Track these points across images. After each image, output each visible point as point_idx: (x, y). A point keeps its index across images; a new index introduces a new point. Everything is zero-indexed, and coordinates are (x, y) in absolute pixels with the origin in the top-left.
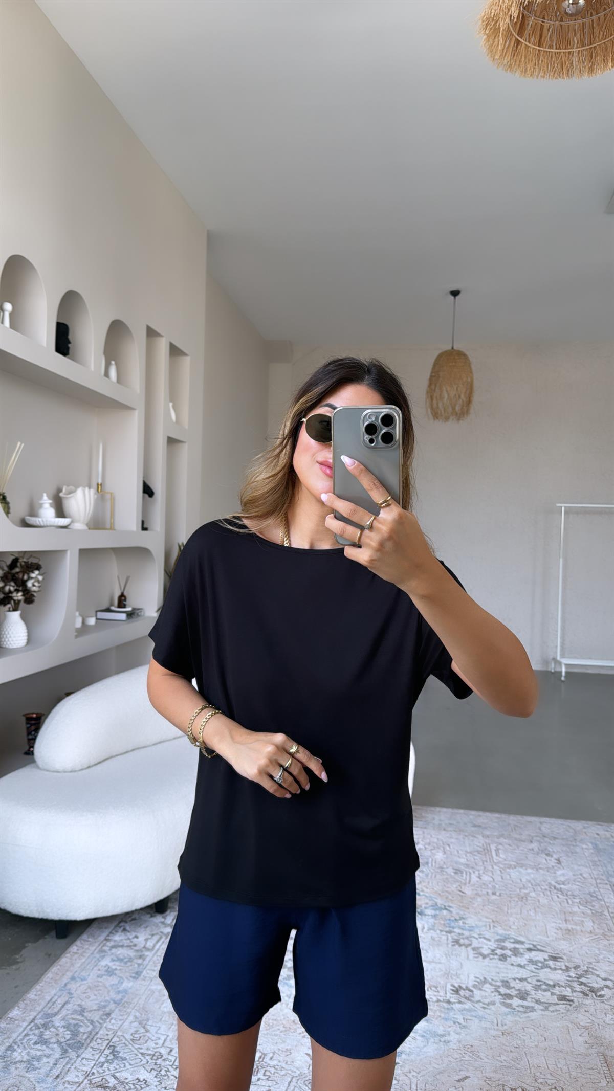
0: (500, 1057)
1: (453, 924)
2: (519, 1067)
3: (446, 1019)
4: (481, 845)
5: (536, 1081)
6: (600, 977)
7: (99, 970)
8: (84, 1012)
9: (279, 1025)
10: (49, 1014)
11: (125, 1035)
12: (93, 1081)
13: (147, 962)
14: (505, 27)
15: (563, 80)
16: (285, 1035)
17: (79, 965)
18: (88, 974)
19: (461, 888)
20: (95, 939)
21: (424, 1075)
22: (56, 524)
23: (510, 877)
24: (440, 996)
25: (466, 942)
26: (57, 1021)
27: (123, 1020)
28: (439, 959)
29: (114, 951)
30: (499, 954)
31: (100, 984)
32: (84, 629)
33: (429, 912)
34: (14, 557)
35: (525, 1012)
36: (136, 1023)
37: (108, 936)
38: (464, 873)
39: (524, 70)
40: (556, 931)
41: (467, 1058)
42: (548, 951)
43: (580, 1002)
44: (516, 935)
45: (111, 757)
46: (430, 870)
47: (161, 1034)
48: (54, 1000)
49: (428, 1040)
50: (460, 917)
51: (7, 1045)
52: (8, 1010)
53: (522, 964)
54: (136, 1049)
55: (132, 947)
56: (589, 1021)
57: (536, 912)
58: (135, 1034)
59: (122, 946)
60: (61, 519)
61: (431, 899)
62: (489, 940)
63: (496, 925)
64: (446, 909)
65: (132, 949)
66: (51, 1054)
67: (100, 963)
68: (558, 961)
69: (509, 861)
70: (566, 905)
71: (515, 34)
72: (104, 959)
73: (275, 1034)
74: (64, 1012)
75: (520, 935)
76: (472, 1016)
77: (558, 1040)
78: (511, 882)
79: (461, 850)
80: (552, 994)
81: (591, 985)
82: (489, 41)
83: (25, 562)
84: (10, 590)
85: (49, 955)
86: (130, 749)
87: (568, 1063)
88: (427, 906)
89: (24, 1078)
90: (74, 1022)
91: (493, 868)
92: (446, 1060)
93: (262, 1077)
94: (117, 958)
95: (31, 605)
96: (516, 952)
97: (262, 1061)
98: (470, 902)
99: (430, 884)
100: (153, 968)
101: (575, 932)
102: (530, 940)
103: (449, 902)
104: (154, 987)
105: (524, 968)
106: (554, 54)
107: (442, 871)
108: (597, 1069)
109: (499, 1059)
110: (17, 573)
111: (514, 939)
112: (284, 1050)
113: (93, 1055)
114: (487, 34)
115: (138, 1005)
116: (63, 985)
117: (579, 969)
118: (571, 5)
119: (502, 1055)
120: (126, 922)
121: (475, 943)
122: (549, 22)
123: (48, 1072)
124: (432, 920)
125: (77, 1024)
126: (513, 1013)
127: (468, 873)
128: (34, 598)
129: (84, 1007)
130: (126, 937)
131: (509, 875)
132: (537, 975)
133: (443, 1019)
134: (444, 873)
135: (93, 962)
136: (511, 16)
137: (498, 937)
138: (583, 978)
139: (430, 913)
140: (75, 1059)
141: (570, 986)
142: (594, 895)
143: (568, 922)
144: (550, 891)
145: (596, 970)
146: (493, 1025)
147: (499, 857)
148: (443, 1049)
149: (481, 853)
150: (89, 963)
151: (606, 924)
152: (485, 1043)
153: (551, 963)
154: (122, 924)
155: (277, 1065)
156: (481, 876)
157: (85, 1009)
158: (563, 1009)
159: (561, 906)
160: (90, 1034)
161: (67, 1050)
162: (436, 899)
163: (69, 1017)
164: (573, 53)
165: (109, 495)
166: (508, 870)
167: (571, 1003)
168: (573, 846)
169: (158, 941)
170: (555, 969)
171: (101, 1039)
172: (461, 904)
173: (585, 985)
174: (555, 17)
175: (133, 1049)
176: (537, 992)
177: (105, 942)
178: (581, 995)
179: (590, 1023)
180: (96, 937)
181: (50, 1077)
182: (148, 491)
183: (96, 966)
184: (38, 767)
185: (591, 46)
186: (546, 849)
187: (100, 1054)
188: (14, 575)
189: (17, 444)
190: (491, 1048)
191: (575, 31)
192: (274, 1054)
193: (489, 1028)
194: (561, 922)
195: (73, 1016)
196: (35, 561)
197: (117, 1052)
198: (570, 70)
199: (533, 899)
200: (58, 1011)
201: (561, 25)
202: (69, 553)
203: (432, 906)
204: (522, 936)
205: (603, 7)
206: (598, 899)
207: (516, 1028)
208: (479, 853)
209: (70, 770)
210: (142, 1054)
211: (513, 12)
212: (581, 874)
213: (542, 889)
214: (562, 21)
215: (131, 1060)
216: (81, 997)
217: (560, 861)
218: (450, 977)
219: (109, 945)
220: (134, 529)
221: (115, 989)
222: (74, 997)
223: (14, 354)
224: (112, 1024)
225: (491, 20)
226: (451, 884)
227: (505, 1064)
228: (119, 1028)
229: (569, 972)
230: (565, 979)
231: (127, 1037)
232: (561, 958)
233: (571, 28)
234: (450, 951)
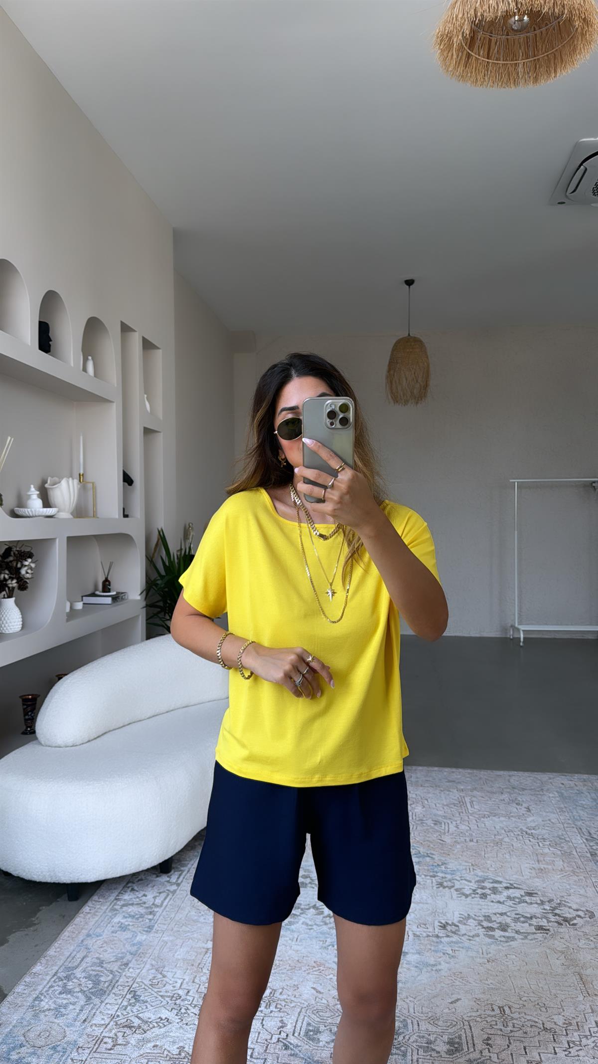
1: (436, 869)
2: (505, 988)
3: (436, 951)
4: (456, 798)
5: (521, 999)
6: (572, 909)
7: (113, 926)
8: (102, 963)
9: (285, 965)
10: (70, 967)
11: (144, 981)
12: (119, 1023)
13: (158, 917)
14: (458, 42)
15: (510, 89)
16: (291, 973)
17: (93, 923)
18: (102, 930)
19: (441, 837)
20: (106, 899)
21: (420, 1000)
22: (44, 514)
23: (485, 825)
24: (429, 932)
25: (450, 884)
26: (78, 973)
27: (140, 968)
28: (426, 900)
29: (125, 908)
30: (480, 893)
32: (72, 614)
34: (7, 547)
35: (507, 942)
36: (152, 971)
37: (118, 896)
38: (443, 823)
39: (474, 81)
40: (530, 871)
41: (457, 983)
42: (524, 888)
43: (556, 931)
44: (494, 876)
45: (109, 731)
47: (178, 978)
48: (73, 955)
49: (421, 970)
50: (442, 863)
51: (35, 996)
52: (31, 967)
53: (502, 901)
54: (155, 992)
55: (142, 905)
56: (565, 946)
57: (510, 854)
58: (153, 979)
59: (132, 904)
60: (48, 509)
62: (470, 882)
63: (475, 868)
64: (429, 856)
65: (142, 906)
66: (76, 1002)
67: (112, 921)
68: (533, 896)
69: (483, 811)
70: (538, 847)
71: (466, 48)
72: (117, 916)
73: (282, 973)
74: (84, 965)
75: (497, 876)
76: (459, 947)
78: (486, 830)
79: (439, 804)
80: (530, 925)
81: (564, 915)
82: (443, 55)
83: (18, 551)
84: (4, 577)
85: (64, 916)
86: (126, 723)
87: (548, 982)
89: (54, 1024)
90: (94, 973)
91: (469, 818)
92: (439, 986)
93: (274, 1009)
94: (129, 915)
95: (25, 591)
96: (494, 891)
97: (273, 996)
98: (451, 849)
100: (164, 922)
101: (547, 870)
102: (507, 880)
103: (430, 850)
104: (166, 939)
105: (504, 904)
106: (501, 65)
107: (422, 823)
108: (574, 986)
109: (487, 982)
110: (11, 562)
111: (492, 879)
112: (292, 985)
113: (116, 1000)
114: (441, 49)
115: (153, 954)
116: (80, 942)
117: (552, 903)
118: (516, 22)
119: (488, 979)
120: (133, 883)
121: (458, 885)
122: (496, 36)
123: (76, 1017)
125: (97, 974)
126: (496, 943)
127: (446, 824)
128: (28, 585)
129: (102, 959)
130: (136, 896)
131: (485, 824)
132: (516, 909)
133: (433, 951)
134: (424, 824)
135: (106, 920)
136: (463, 33)
137: (478, 879)
138: (557, 910)
140: (99, 1005)
141: (546, 918)
142: (563, 838)
143: (540, 863)
144: (522, 836)
145: (568, 902)
146: (479, 954)
147: (474, 808)
148: (435, 976)
149: (457, 805)
150: (102, 921)
151: (575, 862)
152: (473, 970)
153: (527, 898)
154: (130, 885)
155: (287, 999)
156: (458, 826)
157: (103, 961)
158: (541, 937)
159: (533, 849)
160: (111, 982)
161: (90, 997)
162: (418, 847)
163: (90, 969)
164: (519, 65)
165: (92, 484)
166: (482, 819)
167: (547, 932)
168: (541, 795)
169: (165, 899)
170: (531, 903)
171: (121, 986)
172: (442, 852)
173: (559, 915)
174: (501, 31)
175: (153, 993)
176: (516, 924)
177: (115, 901)
178: (556, 924)
179: (566, 948)
180: (106, 897)
181: (78, 1021)
182: (128, 480)
183: (109, 923)
184: (40, 744)
185: (535, 58)
186: (516, 799)
187: (122, 999)
188: (7, 563)
189: (7, 439)
190: (478, 974)
191: (520, 43)
193: (476, 957)
194: (534, 862)
195: (92, 968)
196: (27, 549)
197: (138, 996)
198: (516, 80)
199: (507, 844)
200: (79, 965)
201: (507, 39)
202: (57, 540)
204: (499, 876)
205: (545, 22)
206: (566, 840)
207: (499, 956)
208: (455, 806)
209: (71, 745)
210: (162, 996)
211: (465, 29)
212: (550, 820)
213: (514, 834)
214: (508, 36)
215: (152, 1002)
216: (98, 951)
217: (529, 809)
218: (437, 915)
219: (120, 904)
220: (117, 517)
221: (130, 942)
222: (91, 951)
223: (2, 353)
224: (130, 973)
225: (445, 37)
226: (432, 833)
227: (492, 986)
228: (138, 976)
229: (544, 906)
230: (541, 912)
231: (146, 983)
232: (535, 893)
233: (516, 42)
234: (436, 893)
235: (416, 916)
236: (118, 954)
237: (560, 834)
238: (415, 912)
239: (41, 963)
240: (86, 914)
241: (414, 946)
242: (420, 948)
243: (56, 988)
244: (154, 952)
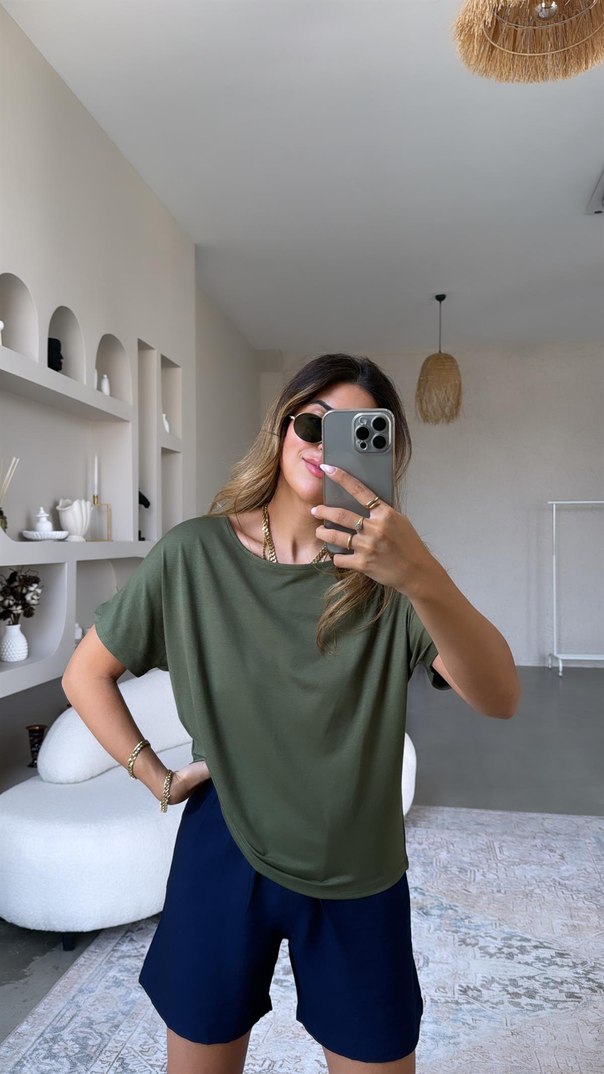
0: (511, 1057)
1: (459, 924)
2: (530, 1067)
3: (455, 1021)
4: (484, 843)
7: (107, 981)
8: (92, 1024)
9: (287, 1032)
10: (57, 1028)
11: (134, 1047)
14: (479, 32)
15: (538, 83)
16: (294, 1041)
17: (87, 976)
18: (95, 985)
19: (466, 887)
22: (53, 538)
23: (515, 874)
24: (448, 997)
25: (473, 941)
26: (66, 1035)
27: (131, 1031)
28: (446, 959)
29: (121, 961)
30: (506, 952)
31: (108, 995)
33: (435, 912)
34: (12, 572)
35: (534, 1011)
36: (144, 1034)
37: (115, 946)
39: (499, 75)
40: (562, 927)
41: (477, 1059)
42: (554, 948)
43: (589, 999)
44: (523, 933)
46: (434, 870)
48: (62, 1013)
49: (437, 1042)
50: (466, 916)
51: (17, 1060)
52: (17, 1025)
53: (530, 962)
54: (145, 1061)
56: (600, 1018)
57: (541, 908)
58: (144, 1045)
59: (129, 956)
60: (58, 532)
61: (436, 899)
62: (496, 939)
63: (501, 923)
64: (452, 909)
66: (60, 1068)
67: (107, 975)
68: (565, 958)
69: (513, 858)
70: (572, 901)
71: (489, 39)
72: (112, 970)
74: (72, 1025)
75: (526, 932)
76: (481, 1016)
77: (568, 1038)
78: (516, 880)
79: (465, 849)
80: (561, 991)
81: (599, 981)
82: (464, 47)
83: (23, 576)
84: (9, 604)
85: (57, 968)
87: (579, 1061)
88: (433, 906)
90: (82, 1035)
91: (497, 865)
92: (456, 1062)
94: (125, 968)
95: (31, 618)
96: (523, 950)
97: (272, 1069)
98: (476, 900)
99: (435, 884)
101: (580, 927)
102: (536, 938)
103: (454, 901)
105: (532, 966)
106: (528, 58)
107: (446, 871)
109: (510, 1059)
110: (16, 587)
111: (520, 936)
112: (294, 1057)
113: (102, 1068)
114: (462, 41)
115: (146, 1015)
116: (71, 998)
117: (586, 965)
118: (544, 10)
119: (511, 1055)
120: (133, 932)
122: (522, 27)
124: (438, 921)
125: (86, 1037)
126: (522, 1012)
127: (473, 872)
128: (34, 612)
129: (92, 1019)
130: (133, 947)
131: (514, 872)
132: (545, 972)
133: (452, 1020)
134: (449, 872)
135: (100, 973)
136: (485, 21)
137: (505, 935)
138: (591, 975)
139: (436, 914)
141: (578, 983)
142: (599, 890)
143: (574, 919)
144: (555, 887)
145: (603, 965)
146: (503, 1025)
147: (503, 854)
148: (453, 1050)
149: (486, 851)
150: (96, 975)
152: (494, 1044)
153: (558, 960)
154: (129, 934)
156: (486, 874)
157: (93, 1021)
158: (572, 1006)
159: (566, 902)
160: (99, 1047)
161: (75, 1063)
162: (441, 898)
163: (78, 1030)
164: (547, 56)
165: (106, 506)
166: (512, 867)
167: (579, 1000)
168: (576, 840)
170: (562, 966)
171: (109, 1051)
172: (467, 903)
173: (593, 981)
174: (527, 21)
175: (142, 1061)
176: (545, 990)
177: (112, 953)
178: (589, 991)
180: (103, 948)
182: (144, 501)
183: (103, 977)
184: (42, 780)
185: (564, 49)
186: (549, 845)
187: (109, 1067)
188: (12, 589)
189: (12, 459)
190: (501, 1049)
191: (548, 34)
192: (283, 1061)
193: (499, 1028)
194: (566, 918)
195: (82, 1029)
196: (33, 574)
197: (126, 1064)
198: (545, 73)
199: (538, 895)
200: (67, 1025)
201: (534, 30)
202: (66, 565)
203: (438, 906)
204: (528, 933)
205: (575, 11)
207: (525, 1027)
208: (482, 851)
209: (73, 782)
210: (152, 1065)
211: (487, 17)
212: (585, 869)
213: (546, 885)
214: (535, 26)
216: (89, 1009)
217: (563, 857)
218: (457, 978)
219: (117, 956)
220: (132, 539)
221: (123, 1000)
222: (82, 1010)
223: (2, 369)
224: (121, 1036)
225: (465, 26)
226: (456, 883)
227: (515, 1064)
228: (128, 1040)
229: (577, 969)
230: (572, 976)
231: (136, 1049)
232: (568, 954)
233: (544, 32)
234: (457, 951)
235: (435, 977)
236: (109, 1013)
237: (596, 885)
238: (434, 973)
239: (27, 1021)
240: (80, 966)
241: (431, 1013)
242: (437, 1016)
243: (41, 1051)
244: (148, 1013)
